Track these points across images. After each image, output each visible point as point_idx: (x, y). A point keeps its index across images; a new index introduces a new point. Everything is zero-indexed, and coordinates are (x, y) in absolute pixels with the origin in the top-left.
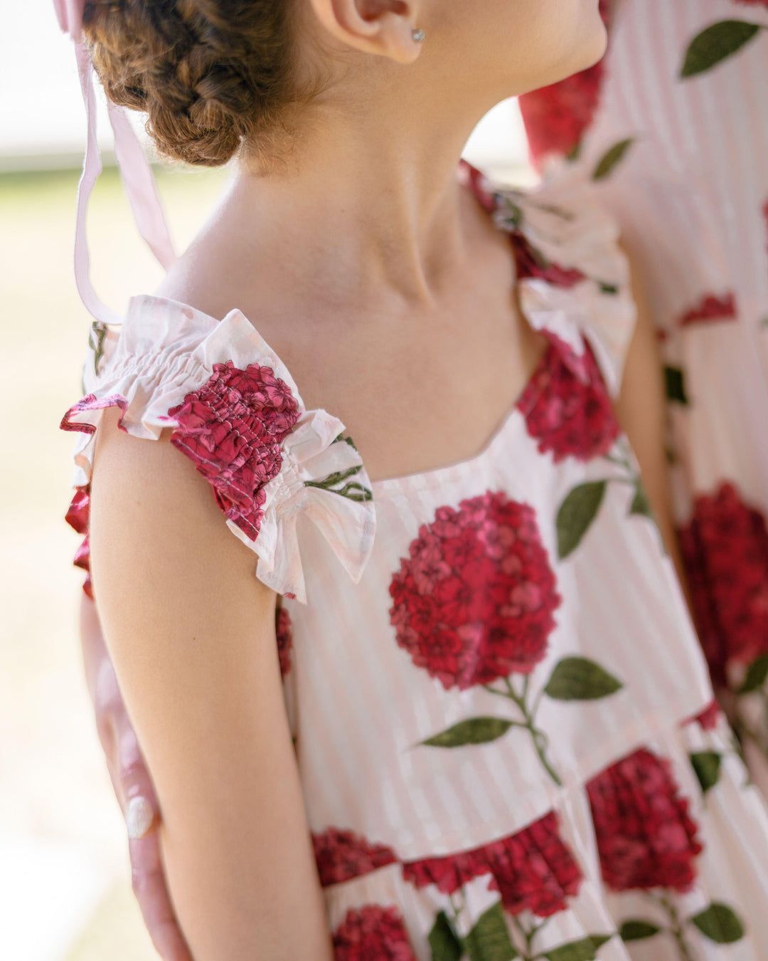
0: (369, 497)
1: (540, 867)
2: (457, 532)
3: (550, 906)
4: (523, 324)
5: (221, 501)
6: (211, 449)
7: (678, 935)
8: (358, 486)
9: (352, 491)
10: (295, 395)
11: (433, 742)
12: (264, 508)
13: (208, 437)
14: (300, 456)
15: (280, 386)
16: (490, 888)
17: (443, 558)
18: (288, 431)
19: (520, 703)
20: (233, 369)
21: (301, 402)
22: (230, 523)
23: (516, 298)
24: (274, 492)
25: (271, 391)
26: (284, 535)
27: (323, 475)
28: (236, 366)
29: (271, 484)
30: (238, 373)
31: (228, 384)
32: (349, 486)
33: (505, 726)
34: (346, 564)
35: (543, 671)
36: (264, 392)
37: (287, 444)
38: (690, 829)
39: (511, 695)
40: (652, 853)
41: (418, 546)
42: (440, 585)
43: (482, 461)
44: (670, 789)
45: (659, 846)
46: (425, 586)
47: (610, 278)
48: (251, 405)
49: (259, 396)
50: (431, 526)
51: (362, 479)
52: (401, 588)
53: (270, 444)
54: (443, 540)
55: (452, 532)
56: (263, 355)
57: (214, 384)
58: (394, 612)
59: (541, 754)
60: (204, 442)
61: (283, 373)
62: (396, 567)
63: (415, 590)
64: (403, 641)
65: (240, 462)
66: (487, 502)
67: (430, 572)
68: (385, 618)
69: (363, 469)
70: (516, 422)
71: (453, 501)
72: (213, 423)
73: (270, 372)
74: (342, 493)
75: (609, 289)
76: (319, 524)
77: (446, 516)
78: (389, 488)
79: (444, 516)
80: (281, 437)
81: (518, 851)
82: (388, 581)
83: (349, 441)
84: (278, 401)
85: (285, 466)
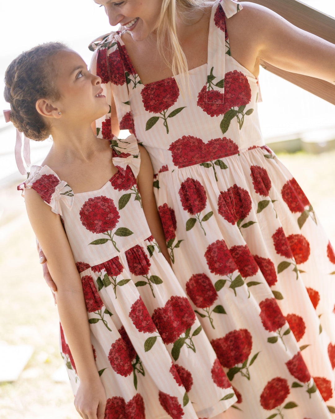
0: (73, 195)
1: (114, 266)
2: (93, 203)
3: (117, 274)
4: (113, 165)
5: (42, 197)
6: (40, 188)
7: (150, 284)
8: (71, 194)
9: (70, 195)
10: (58, 178)
11: (92, 243)
12: (51, 198)
13: (39, 187)
14: (59, 189)
15: (55, 178)
16: (105, 271)
17: (90, 208)
18: (56, 185)
19: (110, 236)
20: (46, 175)
21: (60, 180)
22: (45, 201)
23: (111, 160)
24: (54, 196)
25: (53, 178)
26: (57, 203)
27: (64, 192)
28: (47, 175)
29: (53, 194)
30: (47, 176)
31: (45, 178)
32: (69, 194)
33: (107, 240)
34: (68, 207)
35: (114, 230)
36: (52, 179)
37: (56, 187)
38: (148, 261)
39: (108, 234)
40: (142, 266)
41: (85, 205)
42: (89, 213)
43: (100, 190)
44: (143, 253)
45: (143, 265)
46: (87, 213)
47: (135, 154)
48: (49, 181)
49: (51, 179)
50: (87, 202)
51: (72, 192)
52: (82, 213)
53: (53, 187)
54: (90, 204)
55: (92, 203)
56: (52, 172)
57: (41, 178)
58: (81, 218)
59: (115, 246)
60: (38, 187)
61: (56, 175)
62: (80, 209)
63: (85, 214)
64: (83, 224)
65: (46, 190)
66: (101, 198)
67: (88, 210)
68: (80, 219)
69: (72, 191)
70: (109, 183)
71: (93, 197)
72: (41, 184)
73: (53, 175)
74: (68, 195)
75: (136, 157)
76: (63, 201)
77: (91, 200)
78: (78, 195)
79: (90, 200)
80: (55, 186)
81: (110, 264)
82: (79, 212)
83: (68, 186)
84: (55, 180)
85: (56, 191)
